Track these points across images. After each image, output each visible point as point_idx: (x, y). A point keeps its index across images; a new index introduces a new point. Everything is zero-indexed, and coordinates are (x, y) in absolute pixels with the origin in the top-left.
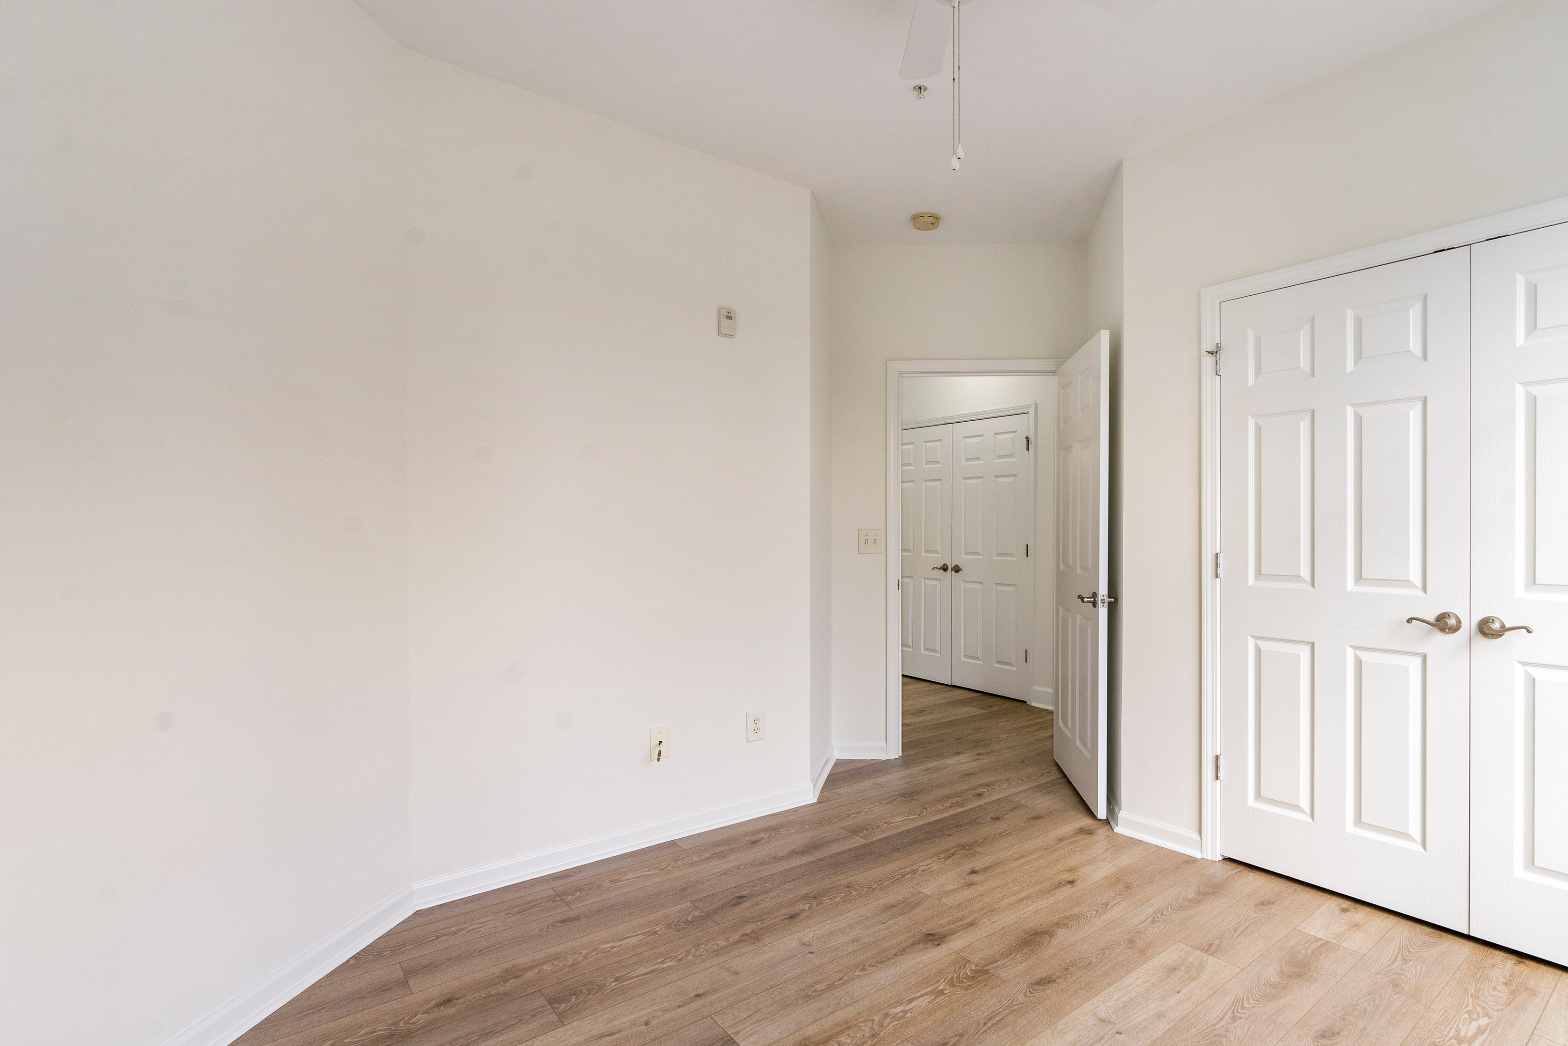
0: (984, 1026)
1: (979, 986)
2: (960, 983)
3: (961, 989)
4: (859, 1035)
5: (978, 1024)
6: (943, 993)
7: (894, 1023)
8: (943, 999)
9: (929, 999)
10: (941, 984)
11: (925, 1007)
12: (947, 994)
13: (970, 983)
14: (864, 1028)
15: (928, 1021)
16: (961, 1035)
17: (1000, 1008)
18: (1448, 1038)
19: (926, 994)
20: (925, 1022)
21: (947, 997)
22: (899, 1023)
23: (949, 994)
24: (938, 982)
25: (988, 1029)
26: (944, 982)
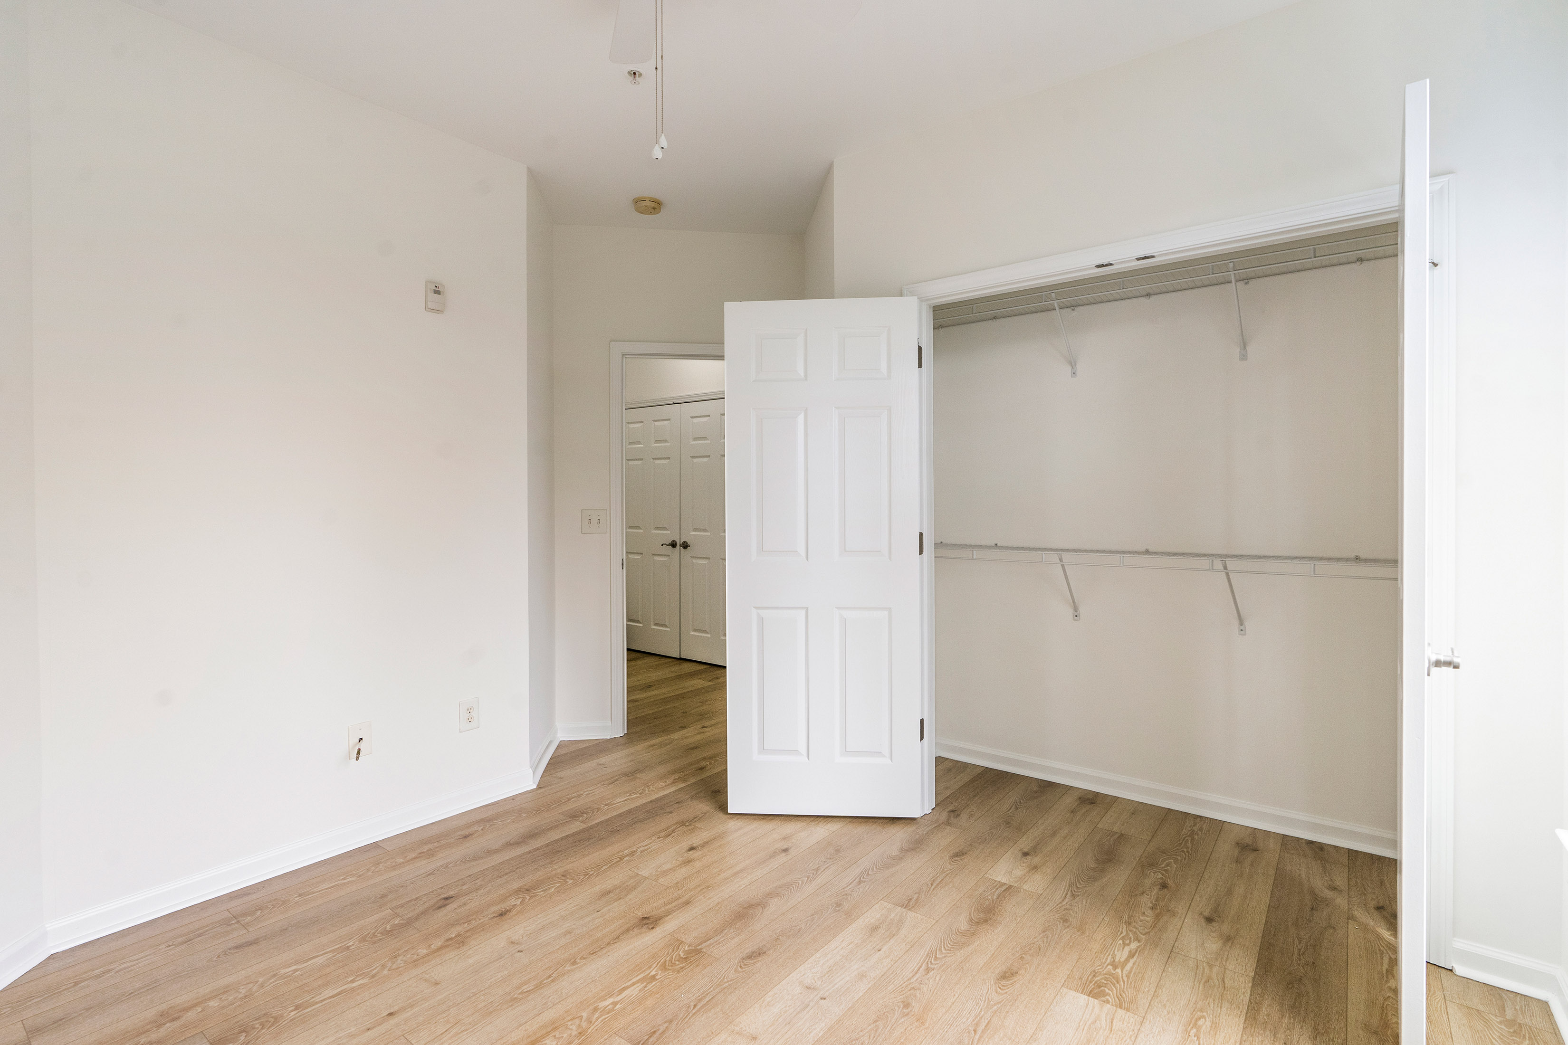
0: (694, 1008)
1: (691, 967)
2: (672, 966)
3: (673, 972)
4: (565, 1036)
5: (689, 1007)
6: (655, 979)
7: (603, 1017)
8: (654, 985)
9: (640, 987)
10: (653, 969)
11: (636, 995)
12: (659, 979)
13: (682, 965)
14: (571, 1027)
15: (638, 1010)
16: (671, 1021)
17: (711, 987)
18: (1106, 965)
19: (638, 982)
20: (634, 1012)
21: (659, 982)
22: (608, 1017)
23: (660, 980)
24: (650, 967)
25: (698, 1011)
26: (656, 966)
